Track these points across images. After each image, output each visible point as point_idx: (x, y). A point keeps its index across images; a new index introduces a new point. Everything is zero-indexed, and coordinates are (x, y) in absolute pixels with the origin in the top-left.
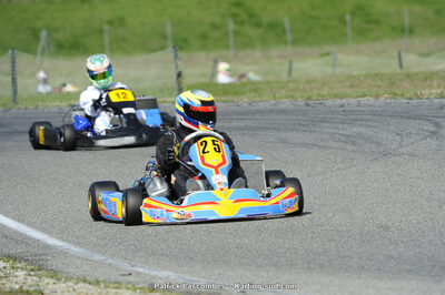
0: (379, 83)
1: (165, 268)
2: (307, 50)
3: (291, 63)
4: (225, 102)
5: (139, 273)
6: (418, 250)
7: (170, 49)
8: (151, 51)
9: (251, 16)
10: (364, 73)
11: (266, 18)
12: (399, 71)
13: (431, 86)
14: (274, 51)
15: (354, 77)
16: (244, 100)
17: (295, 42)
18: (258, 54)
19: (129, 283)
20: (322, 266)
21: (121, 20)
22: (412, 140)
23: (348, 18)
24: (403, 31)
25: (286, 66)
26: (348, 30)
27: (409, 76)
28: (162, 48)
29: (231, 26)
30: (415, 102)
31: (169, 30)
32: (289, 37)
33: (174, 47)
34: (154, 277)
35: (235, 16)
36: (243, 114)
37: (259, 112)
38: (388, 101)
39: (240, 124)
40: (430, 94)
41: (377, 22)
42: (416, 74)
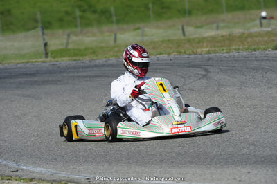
0: (171, 45)
1: (39, 166)
2: (125, 26)
3: (116, 35)
4: (75, 60)
5: (23, 170)
6: (196, 149)
7: (39, 29)
8: (28, 30)
9: (90, 6)
10: (161, 39)
11: (99, 7)
12: (183, 37)
13: (202, 47)
14: (105, 28)
15: (154, 42)
16: (87, 59)
17: (118, 22)
18: (95, 30)
19: (16, 176)
20: (137, 161)
21: (9, 11)
22: (191, 81)
23: (150, 6)
24: (185, 13)
25: (113, 37)
26: (151, 13)
27: (189, 41)
28: (35, 28)
29: (78, 13)
30: (192, 56)
31: (39, 17)
32: (114, 18)
33: (42, 27)
34: (32, 172)
35: (80, 7)
36: (86, 68)
37: (96, 66)
38: (176, 57)
39: (85, 74)
40: (202, 51)
41: (168, 8)
42: (194, 39)
